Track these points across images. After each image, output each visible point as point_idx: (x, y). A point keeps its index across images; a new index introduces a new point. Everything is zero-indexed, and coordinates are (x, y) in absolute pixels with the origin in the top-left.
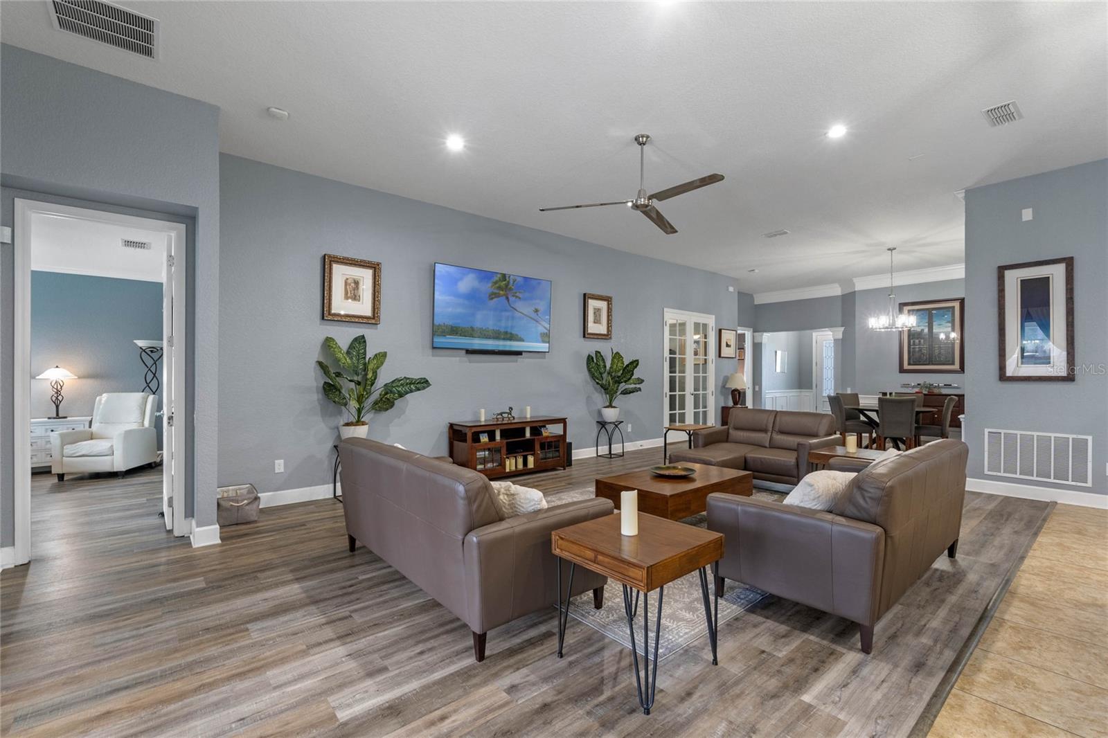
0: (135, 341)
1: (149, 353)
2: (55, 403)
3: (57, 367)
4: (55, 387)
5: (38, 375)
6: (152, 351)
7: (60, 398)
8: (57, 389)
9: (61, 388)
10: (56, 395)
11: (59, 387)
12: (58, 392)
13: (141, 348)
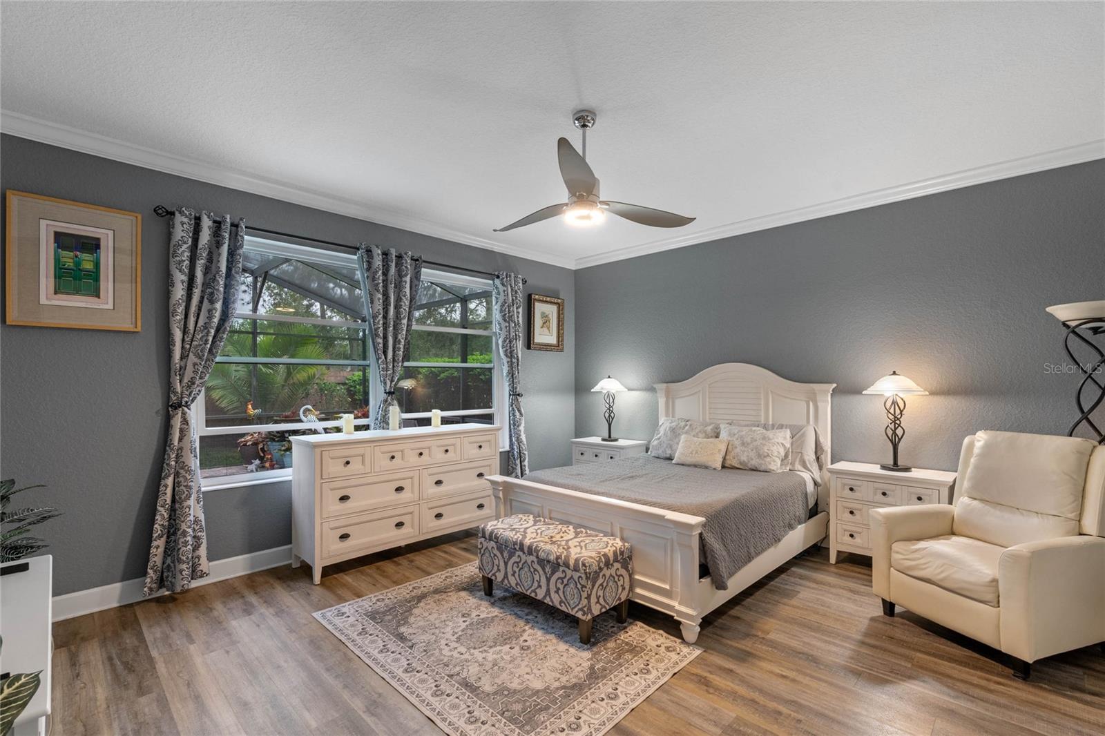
0: (1049, 309)
1: (1089, 336)
2: (891, 441)
3: (894, 373)
4: (892, 411)
5: (866, 390)
6: (1096, 331)
7: (899, 432)
8: (894, 415)
9: (901, 413)
10: (892, 426)
11: (898, 411)
12: (896, 421)
13: (1064, 324)
